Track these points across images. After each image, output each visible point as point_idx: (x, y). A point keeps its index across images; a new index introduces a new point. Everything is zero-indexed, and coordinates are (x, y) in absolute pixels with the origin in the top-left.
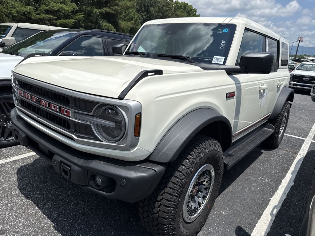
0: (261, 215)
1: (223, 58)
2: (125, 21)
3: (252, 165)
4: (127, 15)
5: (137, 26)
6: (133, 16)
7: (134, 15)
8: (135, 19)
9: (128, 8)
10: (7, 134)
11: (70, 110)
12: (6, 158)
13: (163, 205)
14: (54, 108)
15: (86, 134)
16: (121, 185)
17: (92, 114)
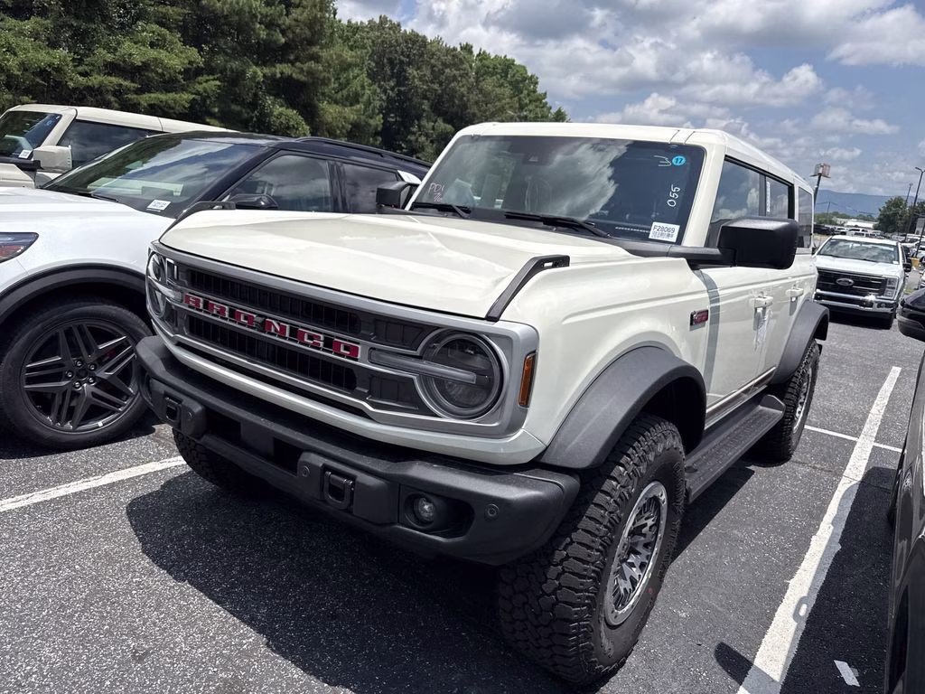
0: (771, 619)
1: (677, 228)
2: (336, 102)
3: (732, 502)
4: (342, 87)
5: (371, 118)
6: (359, 89)
7: (363, 87)
8: (365, 97)
9: (346, 67)
10: (79, 413)
11: (358, 343)
12: (86, 476)
13: (569, 572)
14: (312, 340)
15: (396, 400)
16: (485, 516)
17: (417, 353)
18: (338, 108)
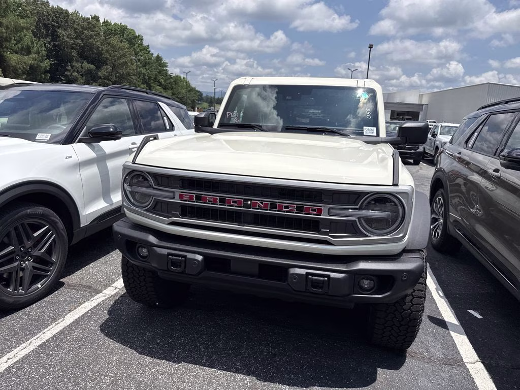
1: (375, 128)
5: (41, 62)
14: (288, 208)
15: (345, 232)
18: (19, 56)
